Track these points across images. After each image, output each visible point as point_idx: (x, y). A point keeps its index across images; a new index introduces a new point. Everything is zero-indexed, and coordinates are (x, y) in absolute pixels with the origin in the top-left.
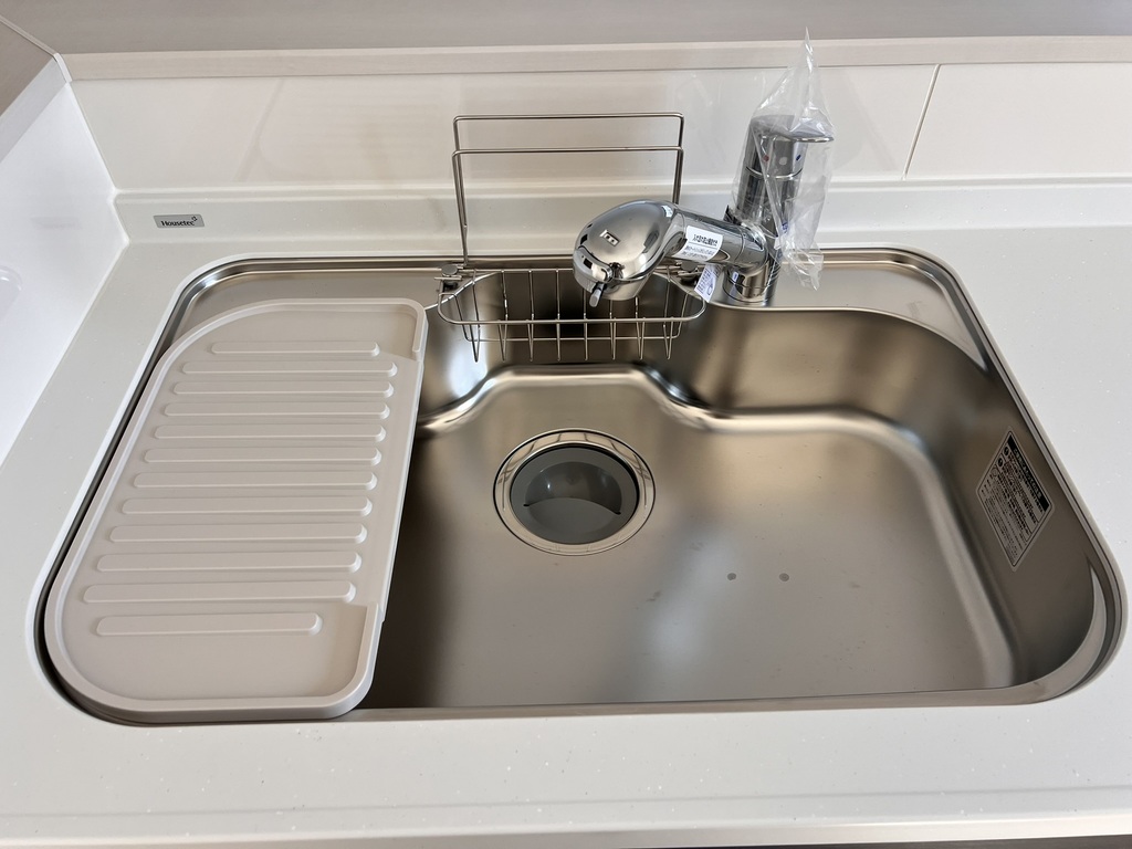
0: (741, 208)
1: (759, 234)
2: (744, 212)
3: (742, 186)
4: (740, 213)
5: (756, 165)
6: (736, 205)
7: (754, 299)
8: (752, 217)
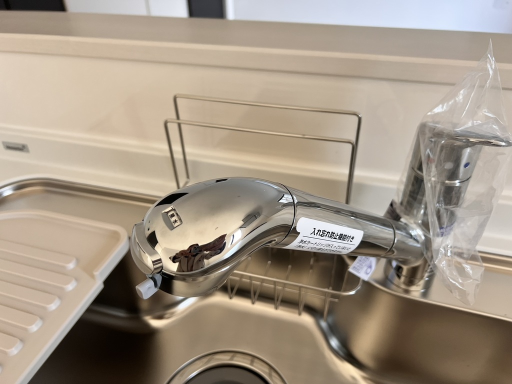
0: (405, 203)
1: (418, 232)
2: (406, 208)
3: (407, 186)
4: (403, 208)
6: (400, 200)
7: (413, 288)
8: (413, 214)
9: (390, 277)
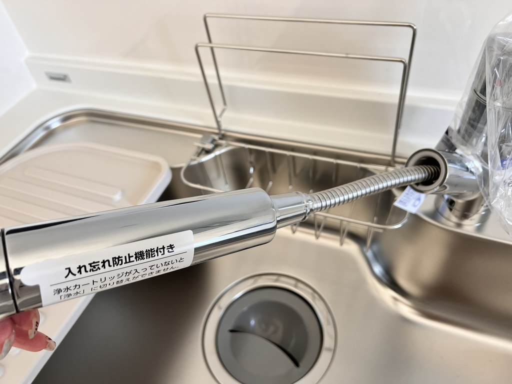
0: (462, 131)
1: (475, 165)
2: (463, 138)
3: (466, 112)
4: (460, 137)
5: (483, 91)
6: (457, 128)
7: (466, 222)
8: (471, 145)
9: (440, 210)
